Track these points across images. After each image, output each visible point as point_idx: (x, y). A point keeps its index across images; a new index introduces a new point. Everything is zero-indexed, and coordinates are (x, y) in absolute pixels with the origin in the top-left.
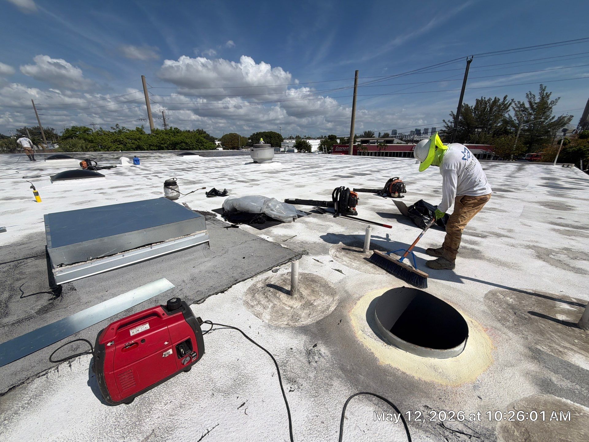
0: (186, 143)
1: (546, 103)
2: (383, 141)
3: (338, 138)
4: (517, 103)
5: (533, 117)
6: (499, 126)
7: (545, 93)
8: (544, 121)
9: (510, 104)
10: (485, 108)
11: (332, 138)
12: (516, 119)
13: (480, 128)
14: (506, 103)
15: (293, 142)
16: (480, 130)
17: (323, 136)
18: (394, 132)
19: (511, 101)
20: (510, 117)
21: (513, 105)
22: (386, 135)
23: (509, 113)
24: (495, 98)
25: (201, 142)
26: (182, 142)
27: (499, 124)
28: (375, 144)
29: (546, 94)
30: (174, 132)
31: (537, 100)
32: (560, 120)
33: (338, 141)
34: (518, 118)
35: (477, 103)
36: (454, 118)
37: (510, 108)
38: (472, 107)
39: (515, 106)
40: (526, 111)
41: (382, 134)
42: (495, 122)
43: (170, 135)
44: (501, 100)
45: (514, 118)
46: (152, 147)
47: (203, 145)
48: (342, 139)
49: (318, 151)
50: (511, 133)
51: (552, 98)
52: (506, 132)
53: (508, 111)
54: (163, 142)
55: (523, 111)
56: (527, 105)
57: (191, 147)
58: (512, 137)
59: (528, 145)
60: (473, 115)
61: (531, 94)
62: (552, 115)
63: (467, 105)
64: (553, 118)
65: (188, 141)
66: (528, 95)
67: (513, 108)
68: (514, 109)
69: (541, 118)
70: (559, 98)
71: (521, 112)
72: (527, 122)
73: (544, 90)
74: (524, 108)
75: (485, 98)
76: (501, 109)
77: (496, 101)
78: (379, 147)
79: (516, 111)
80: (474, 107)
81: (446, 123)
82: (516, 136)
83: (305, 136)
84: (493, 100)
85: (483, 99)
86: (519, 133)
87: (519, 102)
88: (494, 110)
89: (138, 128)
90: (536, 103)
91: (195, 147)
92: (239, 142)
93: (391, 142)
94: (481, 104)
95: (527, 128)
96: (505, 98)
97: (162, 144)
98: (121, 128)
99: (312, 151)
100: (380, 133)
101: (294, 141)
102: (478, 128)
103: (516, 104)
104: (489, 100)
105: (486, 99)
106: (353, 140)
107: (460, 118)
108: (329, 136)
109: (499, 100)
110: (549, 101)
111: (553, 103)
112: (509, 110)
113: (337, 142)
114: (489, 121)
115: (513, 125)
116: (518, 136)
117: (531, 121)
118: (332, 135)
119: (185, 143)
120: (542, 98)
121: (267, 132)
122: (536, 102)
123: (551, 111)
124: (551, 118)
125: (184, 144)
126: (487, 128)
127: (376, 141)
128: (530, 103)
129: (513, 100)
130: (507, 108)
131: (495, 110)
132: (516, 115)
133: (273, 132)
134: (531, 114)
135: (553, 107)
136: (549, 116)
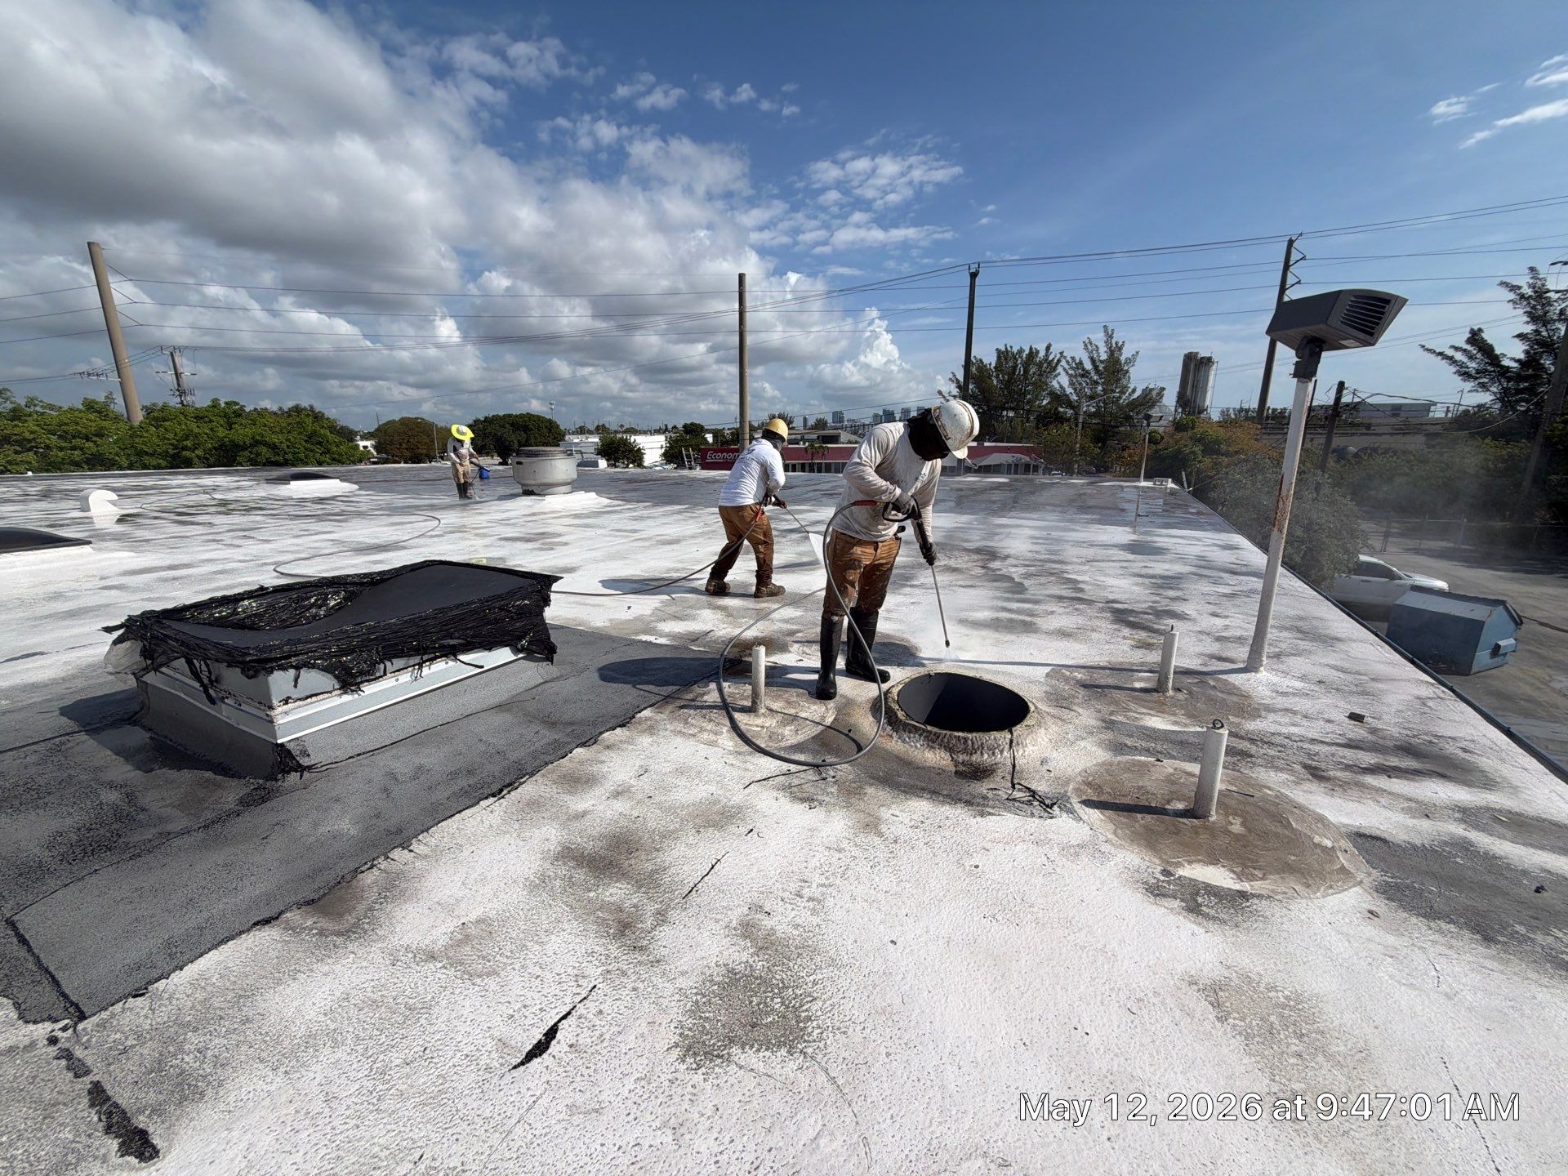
0: (273, 447)
1: (1118, 361)
2: (815, 437)
3: (709, 431)
4: (1070, 360)
5: (1100, 388)
6: (1044, 406)
7: (1114, 342)
8: (1120, 397)
9: (1059, 361)
10: (1015, 367)
11: (694, 430)
12: (1073, 391)
13: (1012, 409)
14: (1050, 358)
15: (590, 440)
16: (1011, 414)
17: (670, 427)
18: (838, 417)
19: (1058, 356)
20: (1061, 387)
21: (1063, 363)
22: (821, 424)
23: (1059, 378)
24: (1031, 348)
25: (320, 443)
26: (257, 443)
27: (1045, 402)
28: (798, 444)
29: (1117, 343)
30: (226, 416)
31: (1104, 357)
32: (1146, 395)
33: (710, 438)
34: (1075, 389)
35: (999, 357)
36: (959, 387)
37: (1060, 369)
38: (990, 364)
39: (1067, 367)
40: (1087, 377)
41: (811, 422)
42: (1037, 398)
43: (211, 421)
44: (1042, 354)
45: (1069, 390)
46: (147, 460)
47: (328, 451)
48: (717, 434)
49: (662, 464)
50: (1068, 420)
51: (1126, 354)
52: (1060, 419)
53: (1056, 376)
54: (188, 443)
55: (1083, 376)
56: (1088, 366)
57: (289, 456)
58: (1071, 428)
59: (1100, 445)
60: (995, 382)
61: (1091, 343)
62: (1132, 386)
63: (981, 360)
64: (1134, 391)
65: (275, 439)
66: (1086, 345)
67: (1064, 369)
68: (1067, 372)
69: (1115, 392)
70: (1137, 353)
71: (1079, 379)
72: (1092, 398)
73: (1111, 337)
74: (1083, 370)
75: (1011, 347)
76: (1045, 372)
77: (1033, 354)
78: (810, 451)
79: (1070, 376)
80: (993, 365)
81: (944, 397)
82: (1077, 426)
83: (622, 426)
84: (1027, 352)
85: (1009, 349)
86: (1081, 420)
87: (1073, 358)
88: (1031, 372)
89: (94, 401)
90: (1102, 362)
91: (302, 456)
92: (432, 441)
93: (834, 439)
94: (1006, 359)
95: (1093, 410)
96: (1048, 348)
97: (185, 448)
98: (23, 403)
99: (645, 464)
100: (805, 420)
101: (595, 439)
102: (1007, 409)
103: (1068, 362)
104: (1021, 351)
105: (1015, 350)
106: (747, 436)
107: (971, 387)
108: (685, 426)
109: (1037, 352)
110: (1123, 359)
111: (1129, 361)
112: (1059, 374)
113: (706, 439)
114: (1024, 394)
115: (1070, 404)
116: (1080, 426)
117: (1098, 395)
118: (692, 424)
119: (266, 444)
120: (1111, 352)
121: (516, 416)
122: (1102, 358)
123: (1129, 377)
124: (1130, 390)
125: (263, 450)
126: (1023, 409)
127: (799, 437)
128: (1093, 361)
129: (1061, 353)
130: (1055, 369)
131: (1034, 373)
132: (1072, 384)
133: (534, 416)
134: (1096, 383)
135: (1131, 370)
136: (1126, 387)
